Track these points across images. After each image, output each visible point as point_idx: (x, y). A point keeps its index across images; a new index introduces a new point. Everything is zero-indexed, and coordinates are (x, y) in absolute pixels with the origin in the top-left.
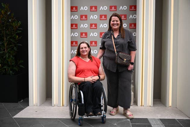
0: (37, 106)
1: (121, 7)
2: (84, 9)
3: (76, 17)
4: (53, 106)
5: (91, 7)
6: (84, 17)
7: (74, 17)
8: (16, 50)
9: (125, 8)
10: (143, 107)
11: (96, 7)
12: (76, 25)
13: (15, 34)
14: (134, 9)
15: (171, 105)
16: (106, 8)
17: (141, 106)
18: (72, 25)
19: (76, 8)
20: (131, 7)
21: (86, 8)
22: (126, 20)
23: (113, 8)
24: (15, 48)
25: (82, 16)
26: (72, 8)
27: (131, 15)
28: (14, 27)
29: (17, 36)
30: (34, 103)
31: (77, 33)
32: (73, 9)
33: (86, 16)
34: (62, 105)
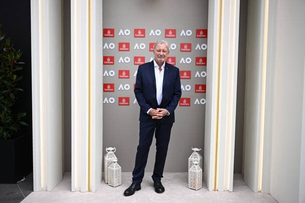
0: (47, 191)
1: (183, 32)
2: (124, 33)
3: (112, 46)
4: (72, 190)
5: (136, 31)
6: (124, 46)
7: (108, 45)
8: (14, 97)
9: (189, 33)
10: (216, 192)
11: (143, 31)
12: (112, 59)
13: (11, 73)
14: (204, 36)
15: (261, 189)
16: (159, 32)
17: (215, 191)
18: (105, 59)
19: (112, 31)
20: (198, 32)
21: (127, 32)
22: (190, 51)
23: (170, 33)
24: (12, 96)
25: (121, 45)
26: (105, 31)
27: (198, 45)
28: (10, 60)
29: (15, 76)
30: (42, 186)
31: (114, 71)
32: (108, 33)
33: (128, 45)
34: (87, 190)
